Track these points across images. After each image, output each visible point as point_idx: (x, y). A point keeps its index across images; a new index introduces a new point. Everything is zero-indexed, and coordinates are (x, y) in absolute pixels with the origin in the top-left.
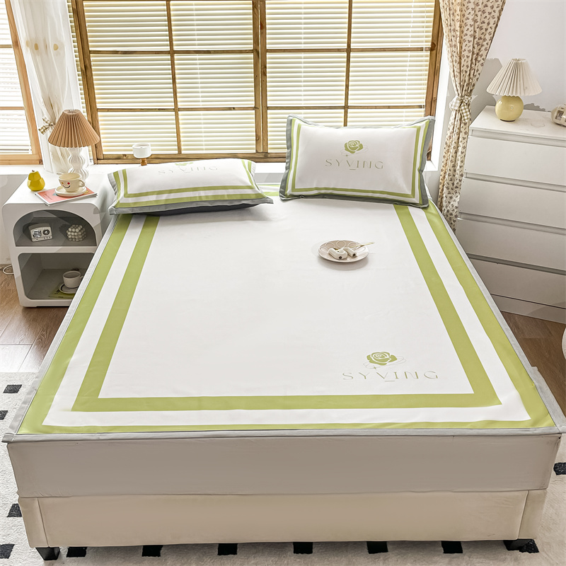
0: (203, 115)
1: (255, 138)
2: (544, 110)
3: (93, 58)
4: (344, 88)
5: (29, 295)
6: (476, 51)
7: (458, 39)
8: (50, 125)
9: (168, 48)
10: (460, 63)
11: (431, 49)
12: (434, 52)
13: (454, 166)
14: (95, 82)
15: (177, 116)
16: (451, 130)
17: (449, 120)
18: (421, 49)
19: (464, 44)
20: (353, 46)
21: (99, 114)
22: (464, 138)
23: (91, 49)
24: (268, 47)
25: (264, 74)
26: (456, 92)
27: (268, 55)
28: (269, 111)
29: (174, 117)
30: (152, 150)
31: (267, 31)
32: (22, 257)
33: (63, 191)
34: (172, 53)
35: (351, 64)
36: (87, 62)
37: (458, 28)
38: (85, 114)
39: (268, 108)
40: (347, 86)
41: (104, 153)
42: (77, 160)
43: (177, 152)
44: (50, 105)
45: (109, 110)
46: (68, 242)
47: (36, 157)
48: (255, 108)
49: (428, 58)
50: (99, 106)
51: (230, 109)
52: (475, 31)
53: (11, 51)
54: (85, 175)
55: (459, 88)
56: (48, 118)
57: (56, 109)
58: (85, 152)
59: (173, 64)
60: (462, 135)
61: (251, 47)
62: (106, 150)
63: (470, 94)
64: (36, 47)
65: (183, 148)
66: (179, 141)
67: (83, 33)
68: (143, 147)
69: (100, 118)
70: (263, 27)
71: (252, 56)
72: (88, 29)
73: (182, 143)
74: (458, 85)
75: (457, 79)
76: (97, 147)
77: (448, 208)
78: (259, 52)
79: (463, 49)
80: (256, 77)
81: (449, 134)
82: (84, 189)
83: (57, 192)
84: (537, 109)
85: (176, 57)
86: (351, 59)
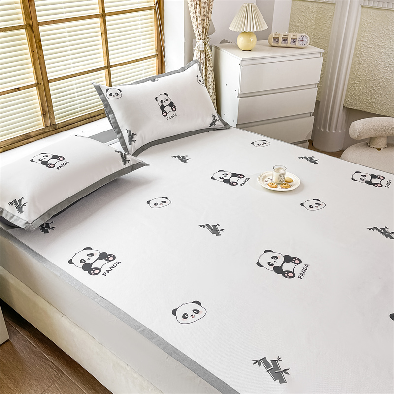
20: (107, 11)
24: (40, 19)
25: (40, 47)
28: (50, 84)
35: (108, 27)
39: (49, 81)
48: (38, 84)
51: (14, 90)
71: (23, 31)
78: (32, 27)
80: (33, 52)
86: (107, 23)
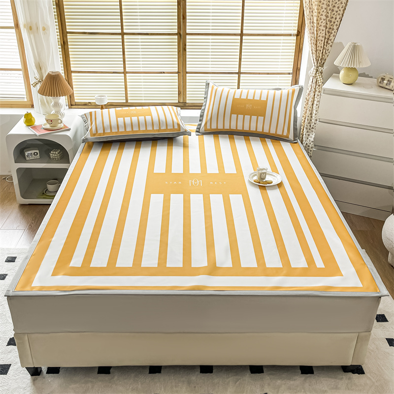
0: (143, 76)
1: (177, 92)
2: (371, 77)
3: (69, 36)
4: (238, 60)
5: (23, 196)
6: (327, 37)
7: (315, 28)
8: (39, 82)
9: (120, 31)
10: (316, 45)
11: (297, 35)
12: (299, 37)
13: (311, 114)
14: (70, 53)
15: (125, 77)
16: (310, 89)
17: (308, 83)
18: (290, 35)
19: (319, 32)
20: (244, 32)
21: (73, 74)
22: (318, 95)
23: (68, 30)
24: (188, 31)
25: (185, 49)
26: (313, 64)
27: (188, 37)
28: (187, 75)
29: (123, 78)
30: (108, 99)
31: (187, 21)
32: (19, 170)
33: (48, 126)
34: (123, 34)
35: (243, 44)
36: (65, 39)
37: (315, 21)
38: (63, 75)
39: (187, 73)
40: (240, 59)
41: (76, 101)
42: (57, 105)
43: (125, 101)
44: (39, 68)
45: (79, 72)
46: (50, 160)
47: (30, 103)
48: (178, 73)
49: (295, 41)
50: (72, 69)
51: (161, 73)
52: (327, 24)
53: (13, 30)
54: (63, 115)
55: (315, 62)
56: (38, 76)
57: (43, 71)
58: (63, 100)
59: (123, 42)
60: (317, 93)
61: (176, 31)
62: (77, 99)
63: (322, 66)
64: (31, 28)
65: (129, 98)
66: (126, 94)
67: (63, 19)
68: (102, 97)
69: (73, 78)
70: (184, 18)
71: (176, 37)
72: (66, 17)
73: (129, 95)
74: (315, 59)
75: (314, 55)
76: (71, 97)
77: (307, 142)
78: (181, 35)
79: (318, 35)
80: (179, 52)
81: (308, 92)
82: (62, 125)
83: (44, 127)
84: (367, 76)
85: (125, 37)
86: (243, 41)
